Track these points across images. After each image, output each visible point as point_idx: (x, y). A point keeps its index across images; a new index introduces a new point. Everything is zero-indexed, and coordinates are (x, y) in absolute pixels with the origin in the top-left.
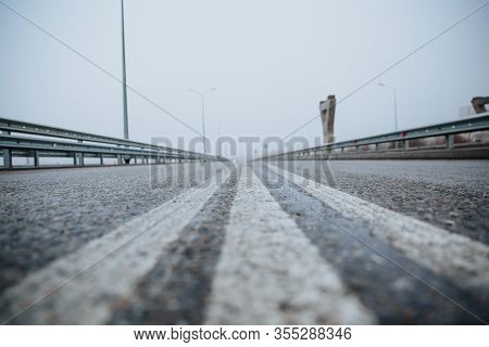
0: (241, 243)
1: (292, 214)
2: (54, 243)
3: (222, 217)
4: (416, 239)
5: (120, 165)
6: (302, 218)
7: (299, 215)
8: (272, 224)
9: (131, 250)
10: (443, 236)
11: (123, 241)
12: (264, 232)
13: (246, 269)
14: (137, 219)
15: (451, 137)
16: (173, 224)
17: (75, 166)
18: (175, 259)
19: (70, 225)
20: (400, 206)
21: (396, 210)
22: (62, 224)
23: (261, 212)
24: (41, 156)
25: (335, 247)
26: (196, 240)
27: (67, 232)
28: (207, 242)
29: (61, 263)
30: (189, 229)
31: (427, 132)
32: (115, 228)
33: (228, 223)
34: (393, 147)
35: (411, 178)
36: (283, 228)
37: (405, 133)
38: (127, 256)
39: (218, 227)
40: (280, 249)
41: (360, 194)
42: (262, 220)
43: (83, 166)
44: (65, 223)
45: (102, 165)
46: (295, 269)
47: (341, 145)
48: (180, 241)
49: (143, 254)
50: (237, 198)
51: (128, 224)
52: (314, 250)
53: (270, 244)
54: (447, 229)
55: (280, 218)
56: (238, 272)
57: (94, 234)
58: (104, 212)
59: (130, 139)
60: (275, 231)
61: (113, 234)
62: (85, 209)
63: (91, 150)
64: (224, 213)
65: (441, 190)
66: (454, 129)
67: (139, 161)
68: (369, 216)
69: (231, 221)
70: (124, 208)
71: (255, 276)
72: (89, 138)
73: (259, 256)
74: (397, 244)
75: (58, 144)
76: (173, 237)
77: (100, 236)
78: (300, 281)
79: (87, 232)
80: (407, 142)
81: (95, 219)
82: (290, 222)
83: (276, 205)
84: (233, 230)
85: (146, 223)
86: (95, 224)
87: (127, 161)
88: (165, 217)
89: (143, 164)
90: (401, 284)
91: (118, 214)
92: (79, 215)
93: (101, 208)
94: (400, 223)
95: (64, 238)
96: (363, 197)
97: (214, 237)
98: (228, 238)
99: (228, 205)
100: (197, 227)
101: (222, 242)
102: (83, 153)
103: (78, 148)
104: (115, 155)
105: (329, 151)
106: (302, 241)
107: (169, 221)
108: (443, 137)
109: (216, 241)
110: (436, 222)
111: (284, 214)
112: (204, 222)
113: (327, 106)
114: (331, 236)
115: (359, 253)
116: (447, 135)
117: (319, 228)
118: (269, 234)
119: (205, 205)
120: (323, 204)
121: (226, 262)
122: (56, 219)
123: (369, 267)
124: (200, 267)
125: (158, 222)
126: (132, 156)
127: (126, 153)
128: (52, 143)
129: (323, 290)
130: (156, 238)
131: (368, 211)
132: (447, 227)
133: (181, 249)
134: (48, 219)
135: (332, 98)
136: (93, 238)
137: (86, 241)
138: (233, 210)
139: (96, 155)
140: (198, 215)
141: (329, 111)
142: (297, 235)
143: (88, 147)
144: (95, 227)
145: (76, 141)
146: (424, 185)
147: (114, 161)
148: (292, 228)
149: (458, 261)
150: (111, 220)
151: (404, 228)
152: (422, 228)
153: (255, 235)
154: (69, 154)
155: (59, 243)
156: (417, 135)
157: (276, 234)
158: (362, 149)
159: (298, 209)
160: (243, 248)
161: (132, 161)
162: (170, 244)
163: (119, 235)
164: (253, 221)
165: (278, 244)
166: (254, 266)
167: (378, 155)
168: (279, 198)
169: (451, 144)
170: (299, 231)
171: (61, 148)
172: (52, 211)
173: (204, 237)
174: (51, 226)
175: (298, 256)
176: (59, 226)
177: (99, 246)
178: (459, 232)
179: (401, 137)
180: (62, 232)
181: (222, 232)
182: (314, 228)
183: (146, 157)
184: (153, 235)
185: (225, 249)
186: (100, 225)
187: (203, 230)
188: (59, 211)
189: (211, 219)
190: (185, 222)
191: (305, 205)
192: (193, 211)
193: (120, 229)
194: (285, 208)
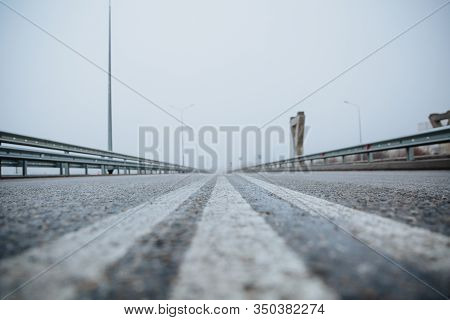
0: (211, 235)
1: (261, 213)
2: (30, 236)
3: (194, 215)
4: (379, 231)
5: (104, 175)
6: (271, 216)
7: (268, 213)
8: (242, 220)
9: (105, 241)
10: (405, 229)
11: (97, 234)
12: (234, 227)
13: (214, 257)
14: (114, 217)
15: (411, 149)
16: (148, 220)
17: (61, 176)
18: (146, 249)
19: (48, 222)
20: (364, 206)
21: (360, 209)
22: (41, 221)
23: (233, 211)
24: (29, 166)
25: (302, 239)
26: (168, 234)
27: (44, 227)
28: (178, 235)
29: (35, 252)
30: (163, 224)
31: (389, 145)
32: (91, 223)
33: (200, 220)
34: (359, 159)
35: (375, 185)
36: (252, 224)
37: (369, 146)
38: (100, 246)
39: (190, 223)
40: (248, 241)
41: (327, 197)
42: (232, 217)
43: (69, 176)
44: (44, 221)
45: (86, 175)
46: (262, 257)
47: (311, 157)
48: (153, 235)
49: (115, 244)
50: (210, 201)
51: (105, 220)
52: (280, 241)
53: (239, 237)
54: (408, 224)
55: (250, 216)
56: (206, 260)
57: (71, 229)
58: (82, 211)
59: (114, 151)
60: (244, 226)
61: (89, 228)
62: (65, 209)
63: (76, 160)
64: (197, 213)
65: (403, 194)
66: (413, 142)
67: (122, 171)
68: (333, 215)
69: (203, 219)
70: (103, 208)
71: (222, 263)
72: (75, 149)
73: (227, 246)
74: (360, 236)
75: (46, 154)
76: (146, 231)
77: (76, 230)
78: (266, 267)
79: (65, 227)
80: (371, 154)
81: (74, 217)
82: (259, 220)
83: (248, 206)
84: (204, 226)
86: (73, 220)
87: (111, 172)
88: (140, 214)
89: (125, 174)
90: (364, 269)
91: (96, 212)
92: (59, 213)
93: (81, 208)
94: (364, 219)
95: (41, 232)
96: (329, 200)
97: (185, 231)
98: (199, 231)
99: (202, 206)
100: (170, 223)
101: (192, 235)
102: (69, 163)
103: (64, 158)
104: (99, 166)
105: (301, 163)
106: (269, 233)
107: (144, 219)
108: (404, 150)
109: (186, 234)
110: (398, 219)
111: (254, 213)
112: (177, 220)
113: (296, 121)
114: (298, 231)
115: (324, 243)
116: (407, 148)
117: (287, 224)
118: (239, 229)
119: (180, 206)
120: (292, 206)
121: (196, 250)
122: (37, 216)
123: (333, 255)
124: (169, 255)
125: (133, 219)
126: (115, 167)
127: (110, 164)
128: (40, 154)
129: (288, 274)
130: (130, 232)
131: (334, 210)
132: (409, 222)
133: (153, 240)
134: (29, 217)
135: (301, 114)
136: (68, 232)
137: (62, 234)
138: (206, 210)
139: (82, 165)
140: (171, 214)
141: (299, 126)
142: (266, 230)
143: (74, 157)
144: (72, 223)
145: (62, 153)
146: (387, 190)
147: (98, 171)
148: (261, 224)
149: (419, 250)
150: (90, 218)
151: (367, 223)
152: (384, 223)
153: (224, 230)
154: (56, 164)
155: (35, 236)
156: (379, 147)
157: (245, 229)
158: (329, 160)
159: (267, 209)
160: (213, 240)
161: (115, 172)
162: (143, 237)
163: (95, 229)
164: (224, 218)
165: (246, 237)
166: (222, 255)
167: (344, 167)
168: (250, 201)
169: (412, 157)
170: (267, 226)
171: (48, 158)
173: (176, 230)
174: (30, 223)
175: (265, 246)
176: (36, 223)
177: (74, 239)
178: (419, 226)
179: (365, 150)
180: (40, 227)
181: (194, 227)
182: (283, 224)
183: (128, 168)
184: (127, 229)
185: (196, 241)
186: (77, 221)
187: (177, 225)
188: (40, 210)
189: (184, 216)
190: (160, 219)
191: (274, 206)
192: (168, 211)
193: (97, 225)
194: (255, 208)
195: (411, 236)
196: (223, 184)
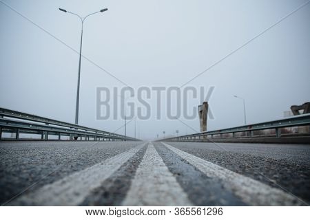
0: (140, 190)
1: (175, 174)
2: (22, 186)
3: (130, 174)
4: (250, 190)
5: (71, 140)
6: (181, 176)
7: (179, 174)
8: (162, 179)
9: (71, 191)
10: (268, 189)
11: (66, 186)
12: (156, 184)
14: (77, 173)
15: (279, 129)
16: (99, 177)
17: (42, 140)
18: (97, 198)
19: (33, 175)
20: (243, 171)
21: (240, 173)
22: (28, 175)
23: (155, 172)
24: (21, 132)
25: (198, 194)
26: (112, 188)
27: (30, 180)
28: (119, 188)
29: (24, 198)
30: (109, 180)
31: (264, 126)
32: (62, 178)
33: (133, 178)
34: (244, 135)
35: (253, 154)
36: (167, 182)
37: (251, 126)
38: (67, 195)
39: (127, 180)
40: (163, 195)
41: (220, 163)
42: (155, 177)
43: (47, 140)
44: (30, 175)
45: (59, 140)
47: (212, 133)
48: (102, 188)
49: (77, 194)
50: (142, 163)
51: (71, 176)
52: (185, 195)
53: (158, 191)
54: (270, 185)
55: (167, 176)
57: (48, 181)
58: (56, 168)
59: (79, 124)
60: (163, 183)
61: (60, 181)
62: (44, 166)
63: (53, 130)
64: (132, 172)
65: (271, 162)
66: (280, 124)
67: (83, 138)
68: (223, 177)
69: (136, 177)
70: (70, 166)
72: (53, 122)
73: (149, 198)
74: (237, 193)
75: (33, 125)
76: (98, 185)
77: (51, 182)
79: (43, 180)
80: (252, 132)
81: (50, 173)
82: (172, 179)
83: (166, 168)
84: (136, 182)
85: (82, 176)
86: (49, 175)
87: (76, 138)
88: (94, 172)
89: (86, 140)
91: (65, 170)
92: (40, 169)
93: (55, 166)
94: (242, 181)
95: (28, 183)
96: (221, 165)
97: (123, 186)
98: (132, 187)
99: (136, 167)
100: (114, 179)
101: (128, 189)
102: (48, 131)
103: (46, 128)
104: (68, 134)
105: (204, 136)
106: (178, 189)
107: (96, 176)
108: (274, 130)
109: (124, 188)
110: (264, 181)
111: (170, 174)
112: (118, 177)
113: (202, 108)
114: (197, 188)
115: (213, 198)
116: (277, 128)
117: (190, 183)
118: (158, 185)
119: (122, 166)
120: (196, 169)
122: (25, 171)
125: (90, 175)
126: (79, 135)
127: (76, 133)
128: (29, 124)
130: (87, 185)
131: (223, 173)
133: (102, 192)
134: (19, 172)
135: (206, 103)
136: (46, 184)
137: (42, 185)
138: (138, 170)
139: (56, 133)
140: (115, 172)
141: (204, 110)
142: (175, 186)
143: (52, 128)
144: (48, 178)
145: (44, 124)
146: (261, 159)
147: (68, 138)
148: (173, 182)
150: (60, 173)
151: (243, 184)
152: (255, 184)
153: (149, 186)
154: (39, 132)
155: (24, 186)
156: (258, 127)
157: (163, 186)
158: (224, 135)
159: (179, 171)
160: (140, 193)
161: (79, 138)
162: (95, 189)
163: (64, 182)
164: (150, 177)
165: (163, 191)
167: (235, 140)
168: (168, 165)
169: (280, 134)
170: (177, 184)
171: (35, 128)
172: (23, 167)
173: (117, 185)
174: (21, 176)
175: (174, 199)
176: (25, 176)
177: (50, 189)
178: (277, 187)
179: (248, 129)
180: (27, 180)
181: (129, 183)
182: (188, 183)
183: (88, 136)
184: (85, 183)
185: (130, 193)
186: (53, 176)
187: (118, 181)
188: (28, 166)
189: (123, 175)
190: (107, 176)
191: (184, 169)
192: (113, 171)
193: (65, 179)
194: (171, 170)
195: (270, 194)
196: (151, 150)
